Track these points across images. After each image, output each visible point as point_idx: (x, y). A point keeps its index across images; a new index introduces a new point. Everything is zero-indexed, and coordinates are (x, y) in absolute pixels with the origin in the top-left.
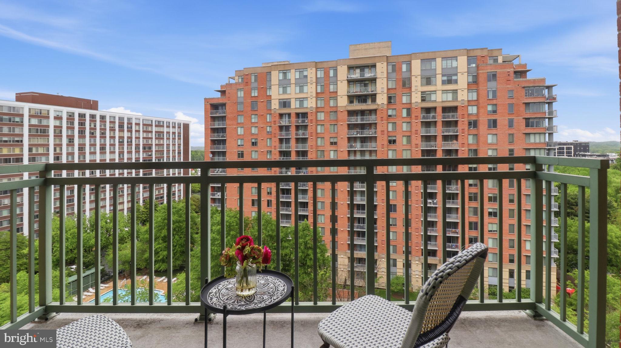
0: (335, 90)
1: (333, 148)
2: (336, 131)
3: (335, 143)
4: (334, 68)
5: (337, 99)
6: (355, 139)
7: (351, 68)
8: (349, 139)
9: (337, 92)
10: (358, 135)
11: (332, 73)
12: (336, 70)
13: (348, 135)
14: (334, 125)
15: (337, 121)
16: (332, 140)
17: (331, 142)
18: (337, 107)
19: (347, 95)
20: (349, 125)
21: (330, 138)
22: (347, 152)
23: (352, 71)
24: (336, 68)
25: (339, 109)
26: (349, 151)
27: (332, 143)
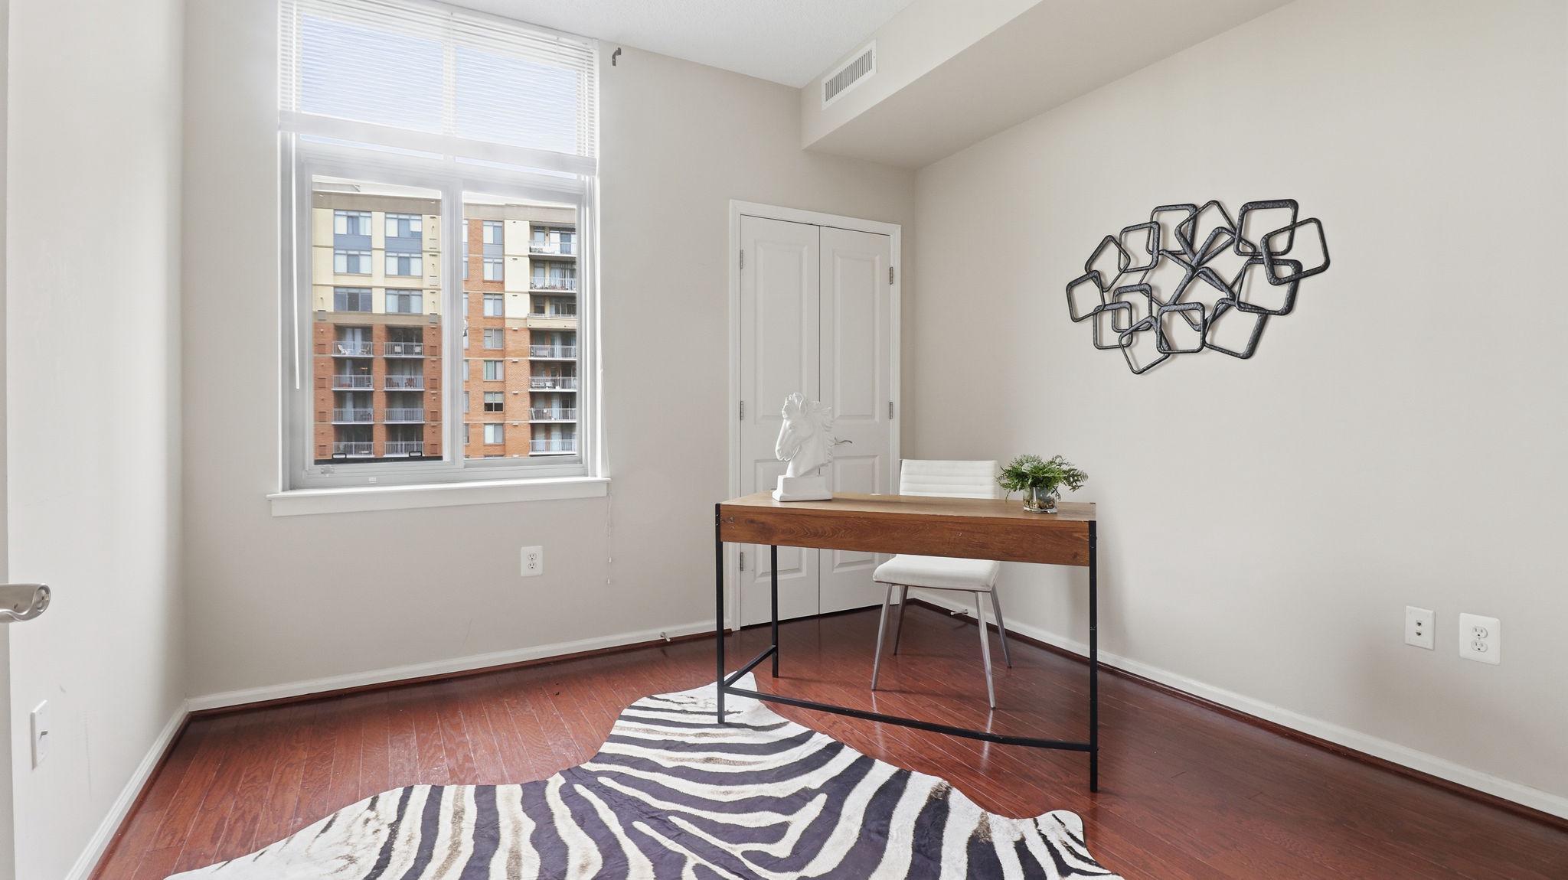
0: (499, 279)
1: (494, 417)
2: (500, 377)
3: (499, 407)
4: (496, 224)
5: (502, 300)
6: (548, 397)
7: (535, 228)
8: (533, 396)
9: (502, 283)
10: (558, 389)
11: (488, 235)
12: (502, 228)
13: (531, 387)
14: (496, 362)
15: (503, 352)
16: (490, 399)
17: (486, 404)
18: (503, 318)
19: (530, 293)
20: (532, 363)
21: (485, 393)
22: (529, 429)
23: (539, 235)
24: (500, 224)
25: (508, 324)
26: (533, 427)
27: (489, 407)
